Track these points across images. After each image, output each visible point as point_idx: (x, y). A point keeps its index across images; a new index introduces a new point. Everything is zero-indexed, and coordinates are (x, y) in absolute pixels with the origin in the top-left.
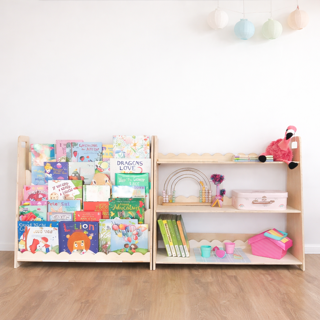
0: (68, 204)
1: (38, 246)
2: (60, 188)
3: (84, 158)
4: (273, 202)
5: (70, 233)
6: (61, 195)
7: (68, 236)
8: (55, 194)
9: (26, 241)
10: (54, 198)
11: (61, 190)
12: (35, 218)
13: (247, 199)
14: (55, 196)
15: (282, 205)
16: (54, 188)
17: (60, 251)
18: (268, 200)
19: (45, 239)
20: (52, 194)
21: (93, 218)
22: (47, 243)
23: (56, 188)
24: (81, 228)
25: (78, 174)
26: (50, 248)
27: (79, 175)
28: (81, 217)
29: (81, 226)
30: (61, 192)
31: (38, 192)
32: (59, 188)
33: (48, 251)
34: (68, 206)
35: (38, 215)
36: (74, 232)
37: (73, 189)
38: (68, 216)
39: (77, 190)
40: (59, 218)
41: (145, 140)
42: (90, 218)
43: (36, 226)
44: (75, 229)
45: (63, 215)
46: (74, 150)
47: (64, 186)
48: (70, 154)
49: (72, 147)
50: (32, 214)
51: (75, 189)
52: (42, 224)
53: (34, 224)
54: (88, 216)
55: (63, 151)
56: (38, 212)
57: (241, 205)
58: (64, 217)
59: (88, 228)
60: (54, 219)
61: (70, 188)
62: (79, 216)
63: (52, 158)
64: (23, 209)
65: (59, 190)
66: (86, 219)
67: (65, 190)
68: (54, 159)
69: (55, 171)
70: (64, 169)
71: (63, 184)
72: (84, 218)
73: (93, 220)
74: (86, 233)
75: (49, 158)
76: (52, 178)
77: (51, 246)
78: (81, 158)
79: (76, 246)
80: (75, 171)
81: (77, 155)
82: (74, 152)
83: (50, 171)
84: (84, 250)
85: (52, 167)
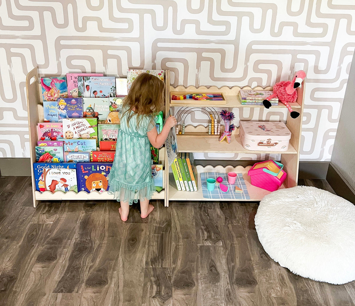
0: (83, 144)
1: (57, 186)
2: (75, 126)
3: (97, 93)
4: (276, 143)
5: (88, 174)
6: (76, 133)
7: (86, 177)
8: (70, 133)
9: (45, 181)
10: (69, 136)
11: (75, 128)
12: (51, 158)
13: (253, 141)
14: (70, 135)
15: (284, 147)
16: (69, 126)
17: (79, 190)
18: (272, 142)
19: (64, 180)
20: (67, 133)
21: (109, 158)
22: (66, 183)
23: (71, 126)
24: (98, 170)
25: (92, 109)
26: (69, 188)
27: (93, 111)
28: (97, 157)
29: (98, 168)
30: (76, 130)
32: (73, 127)
33: (67, 190)
34: (84, 146)
35: (55, 155)
36: (91, 173)
37: (88, 127)
38: (85, 156)
39: (92, 128)
40: (76, 158)
41: (158, 74)
42: (106, 158)
43: (54, 168)
44: (93, 170)
45: (80, 154)
46: (86, 84)
47: (79, 125)
48: (82, 88)
49: (84, 81)
50: (48, 154)
51: (90, 127)
52: (60, 166)
53: (52, 166)
54: (105, 156)
55: (75, 84)
56: (54, 153)
57: (248, 146)
58: (80, 156)
59: (105, 169)
60: (71, 159)
61: (86, 126)
62: (95, 156)
63: (63, 91)
64: (39, 150)
65: (74, 129)
66: (103, 159)
67: (80, 129)
68: (66, 92)
69: (70, 107)
70: (79, 106)
71: (77, 123)
72: (101, 158)
73: (109, 160)
74: (103, 173)
75: (60, 91)
76: (67, 114)
77: (69, 185)
78: (94, 92)
79: (94, 185)
80: (89, 106)
81: (90, 89)
82: (87, 86)
83: (64, 107)
84: (102, 189)
85: (66, 103)
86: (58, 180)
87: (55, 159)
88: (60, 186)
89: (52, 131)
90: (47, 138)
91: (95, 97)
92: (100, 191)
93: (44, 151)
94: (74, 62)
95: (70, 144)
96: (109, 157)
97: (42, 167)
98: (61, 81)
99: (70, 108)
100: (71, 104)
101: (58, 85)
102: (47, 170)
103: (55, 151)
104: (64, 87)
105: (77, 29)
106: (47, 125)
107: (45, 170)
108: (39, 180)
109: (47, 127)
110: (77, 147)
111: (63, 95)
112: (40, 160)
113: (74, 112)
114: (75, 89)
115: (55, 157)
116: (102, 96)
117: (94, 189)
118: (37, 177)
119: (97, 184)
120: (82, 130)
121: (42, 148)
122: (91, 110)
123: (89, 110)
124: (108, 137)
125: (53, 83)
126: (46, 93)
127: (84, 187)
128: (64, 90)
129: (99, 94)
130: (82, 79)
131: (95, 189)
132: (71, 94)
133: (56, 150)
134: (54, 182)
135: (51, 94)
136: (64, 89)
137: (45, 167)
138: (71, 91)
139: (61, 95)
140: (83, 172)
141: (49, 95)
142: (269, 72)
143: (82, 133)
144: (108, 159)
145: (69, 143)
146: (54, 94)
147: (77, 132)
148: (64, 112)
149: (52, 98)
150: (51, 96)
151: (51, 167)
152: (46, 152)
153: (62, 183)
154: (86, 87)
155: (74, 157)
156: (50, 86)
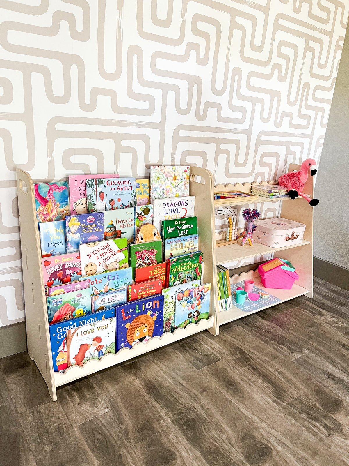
0: (116, 277)
2: (98, 254)
3: (114, 203)
4: (297, 236)
5: (130, 320)
6: (100, 264)
7: (128, 325)
8: (92, 265)
10: (91, 271)
11: (99, 256)
12: (73, 310)
13: (282, 236)
14: (92, 268)
15: (302, 239)
16: (90, 256)
17: (117, 349)
19: (98, 339)
20: (87, 266)
22: (101, 344)
23: (92, 254)
24: (143, 309)
25: (114, 227)
26: (104, 350)
27: (115, 229)
28: (138, 291)
29: (143, 306)
30: (101, 260)
31: (63, 266)
32: (96, 255)
33: (101, 354)
34: (117, 280)
35: (78, 304)
36: (135, 317)
37: (116, 252)
38: (121, 295)
39: (121, 253)
40: (108, 301)
41: (185, 171)
42: (149, 290)
43: (83, 324)
44: (137, 312)
45: (114, 295)
46: (99, 190)
47: (104, 251)
48: (94, 196)
49: (97, 185)
50: (68, 305)
51: (119, 251)
52: (91, 319)
53: (80, 322)
54: (147, 288)
55: (81, 191)
56: (78, 300)
57: (276, 243)
58: (114, 298)
59: (152, 306)
60: (101, 305)
61: (113, 252)
62: (135, 291)
63: (63, 205)
64: (53, 302)
65: (98, 258)
66: (144, 293)
67: (106, 257)
68: (67, 206)
69: (85, 228)
70: (99, 224)
71: (102, 248)
72: (141, 292)
73: (152, 293)
74: (150, 313)
75: (60, 205)
76: (80, 239)
77: (105, 345)
78: (111, 201)
79: (137, 335)
80: (110, 223)
81: (105, 198)
82: (101, 193)
83: (77, 229)
84: (147, 337)
85: (79, 223)
86: (90, 341)
87: (79, 311)
88: (92, 351)
89: (64, 268)
90: (56, 281)
91: (112, 209)
92: (144, 341)
93: (61, 302)
94: (75, 159)
95: (97, 282)
96: (153, 288)
97: (65, 329)
98: (61, 188)
99: (85, 230)
100: (87, 223)
101: (57, 194)
102: (72, 330)
103: (78, 298)
104: (65, 198)
105: (83, 106)
106: (55, 260)
107: (69, 332)
108: (58, 352)
109: (56, 262)
110: (107, 284)
111: (63, 212)
112: (55, 319)
113: (90, 234)
114: (80, 200)
115: (79, 307)
116: (121, 205)
117: (137, 340)
118: (55, 348)
119: (142, 331)
120: (109, 258)
121: (58, 297)
122: (113, 229)
123: (109, 229)
124: (142, 262)
125: (51, 192)
126: (41, 208)
127: (124, 342)
128: (65, 203)
129: (117, 204)
130: (94, 183)
131: (139, 340)
132: (74, 208)
133: (80, 296)
134: (83, 348)
135: (48, 211)
136: (64, 201)
137: (70, 328)
138: (74, 204)
139: (61, 212)
140: (124, 319)
141: (45, 213)
142: (269, 165)
143: (108, 262)
144: (151, 291)
145: (96, 280)
146: (52, 211)
147: (102, 262)
148: (77, 237)
149: (49, 217)
150: (48, 214)
151: (78, 325)
152: (64, 303)
153: (94, 345)
154: (100, 195)
155: (106, 300)
156: (47, 198)
